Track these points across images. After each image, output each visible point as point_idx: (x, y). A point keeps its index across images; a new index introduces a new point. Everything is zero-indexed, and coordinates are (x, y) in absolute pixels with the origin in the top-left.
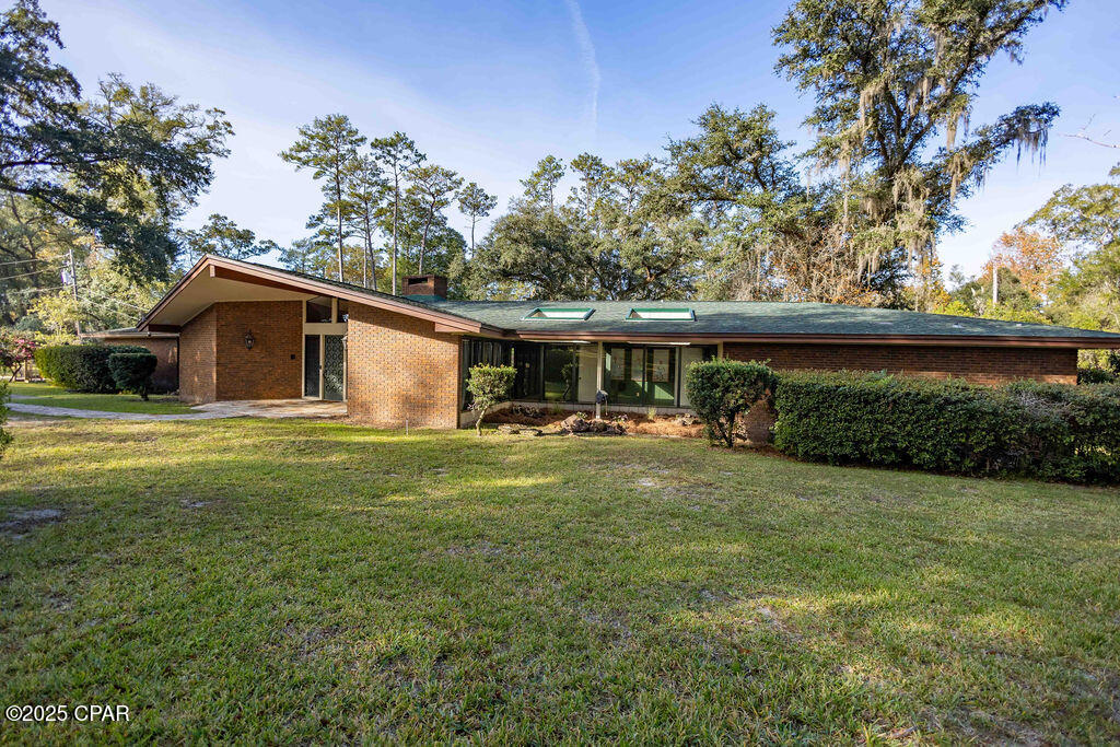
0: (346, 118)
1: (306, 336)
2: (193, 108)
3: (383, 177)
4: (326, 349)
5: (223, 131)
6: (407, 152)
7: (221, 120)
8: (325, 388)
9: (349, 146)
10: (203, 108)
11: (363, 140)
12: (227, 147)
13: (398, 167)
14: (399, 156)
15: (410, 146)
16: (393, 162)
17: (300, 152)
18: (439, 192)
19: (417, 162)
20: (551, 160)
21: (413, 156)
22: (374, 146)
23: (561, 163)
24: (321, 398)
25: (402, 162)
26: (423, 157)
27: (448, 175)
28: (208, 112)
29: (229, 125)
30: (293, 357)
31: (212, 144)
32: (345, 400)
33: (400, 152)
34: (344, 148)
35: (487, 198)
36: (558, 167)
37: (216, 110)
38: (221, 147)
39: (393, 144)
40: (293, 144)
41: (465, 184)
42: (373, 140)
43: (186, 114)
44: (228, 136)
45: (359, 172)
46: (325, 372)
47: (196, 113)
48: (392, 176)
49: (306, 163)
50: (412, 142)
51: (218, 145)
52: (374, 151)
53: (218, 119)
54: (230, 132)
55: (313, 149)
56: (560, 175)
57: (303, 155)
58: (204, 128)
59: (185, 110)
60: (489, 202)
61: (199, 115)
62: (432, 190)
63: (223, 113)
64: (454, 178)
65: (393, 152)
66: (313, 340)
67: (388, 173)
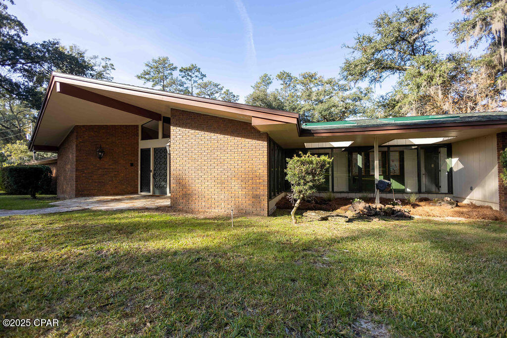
0: (167, 58)
1: (141, 149)
2: (95, 57)
3: (185, 86)
4: (155, 158)
5: (110, 68)
6: (197, 74)
7: (109, 63)
8: (155, 186)
9: (169, 71)
10: (100, 57)
11: (175, 68)
12: (112, 76)
13: (192, 81)
14: (193, 76)
15: (198, 70)
16: (190, 79)
17: (145, 75)
18: (212, 94)
19: (202, 78)
20: (266, 76)
21: (199, 75)
22: (181, 71)
23: (270, 77)
24: (151, 194)
25: (194, 79)
26: (205, 76)
27: (216, 85)
28: (103, 59)
29: (113, 65)
30: (132, 165)
31: (105, 74)
32: (169, 195)
33: (194, 73)
34: (166, 73)
35: (234, 96)
36: (269, 79)
37: (106, 58)
38: (108, 76)
39: (190, 70)
40: (142, 72)
41: (224, 90)
42: (181, 68)
43: (92, 60)
44: (112, 70)
45: (174, 85)
46: (154, 175)
47: (97, 60)
48: (190, 86)
49: (148, 80)
50: (199, 69)
51: (108, 75)
52: (181, 74)
53: (107, 62)
54: (113, 69)
55: (152, 73)
56: (270, 83)
57: (147, 76)
58: (101, 67)
59: (92, 59)
60: (235, 98)
61: (98, 61)
62: (209, 93)
63: (110, 59)
64: (219, 87)
65: (190, 74)
66: (146, 152)
67: (188, 84)
